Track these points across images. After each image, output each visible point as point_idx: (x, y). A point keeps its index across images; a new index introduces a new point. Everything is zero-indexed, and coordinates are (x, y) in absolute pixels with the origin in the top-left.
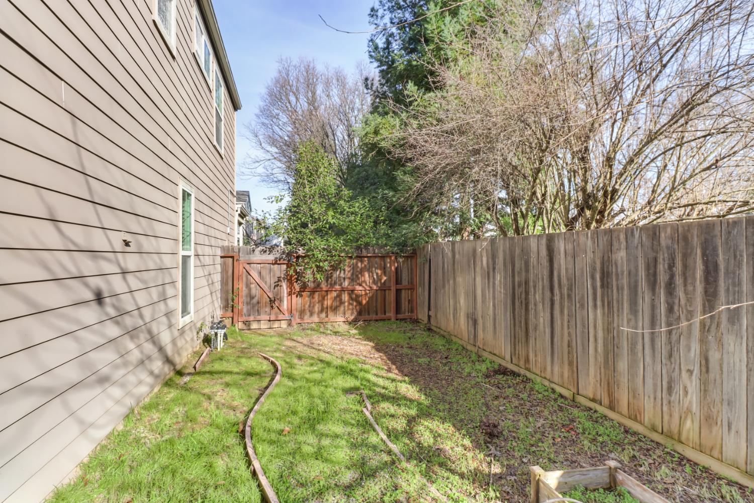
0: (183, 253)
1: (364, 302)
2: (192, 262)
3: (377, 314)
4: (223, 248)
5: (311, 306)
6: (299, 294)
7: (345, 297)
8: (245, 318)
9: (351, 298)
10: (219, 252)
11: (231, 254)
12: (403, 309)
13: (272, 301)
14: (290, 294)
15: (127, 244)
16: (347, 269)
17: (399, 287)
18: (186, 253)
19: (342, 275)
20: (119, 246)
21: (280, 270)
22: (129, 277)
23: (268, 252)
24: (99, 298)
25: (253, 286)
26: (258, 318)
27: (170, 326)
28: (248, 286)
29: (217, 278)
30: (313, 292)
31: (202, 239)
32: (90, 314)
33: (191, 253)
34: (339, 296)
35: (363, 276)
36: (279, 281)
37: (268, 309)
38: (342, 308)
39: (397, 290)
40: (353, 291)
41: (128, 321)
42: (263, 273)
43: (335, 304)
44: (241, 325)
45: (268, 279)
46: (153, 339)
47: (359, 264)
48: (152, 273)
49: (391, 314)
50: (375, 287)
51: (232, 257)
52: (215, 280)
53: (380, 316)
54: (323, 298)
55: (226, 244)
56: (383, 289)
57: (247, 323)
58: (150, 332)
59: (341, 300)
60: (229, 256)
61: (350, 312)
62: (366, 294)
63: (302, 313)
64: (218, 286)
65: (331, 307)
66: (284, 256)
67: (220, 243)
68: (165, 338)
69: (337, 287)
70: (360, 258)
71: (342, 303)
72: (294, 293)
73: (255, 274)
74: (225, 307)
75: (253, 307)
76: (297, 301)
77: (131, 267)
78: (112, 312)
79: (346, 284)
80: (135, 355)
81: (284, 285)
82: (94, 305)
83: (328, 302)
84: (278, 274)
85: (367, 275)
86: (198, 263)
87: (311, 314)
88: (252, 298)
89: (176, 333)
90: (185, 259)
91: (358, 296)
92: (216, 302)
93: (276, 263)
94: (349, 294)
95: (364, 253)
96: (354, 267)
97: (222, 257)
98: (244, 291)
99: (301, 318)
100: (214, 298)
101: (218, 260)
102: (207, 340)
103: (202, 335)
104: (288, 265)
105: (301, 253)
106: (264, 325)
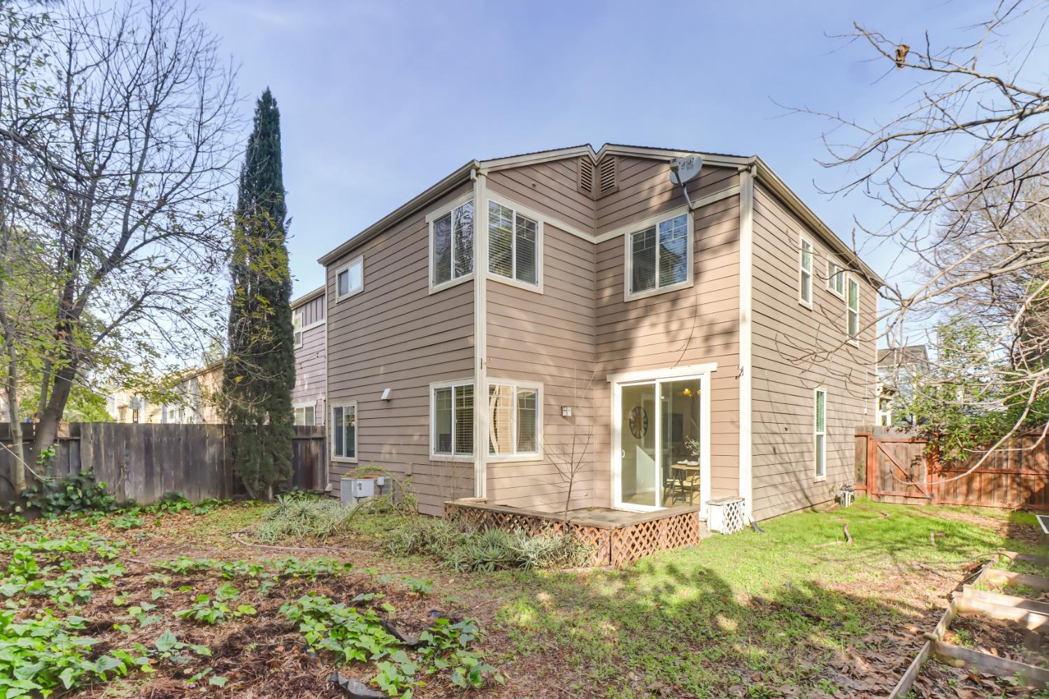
0: (816, 433)
1: (1037, 488)
2: (825, 439)
4: (857, 428)
6: (942, 473)
7: (1007, 481)
8: (878, 492)
9: (1015, 482)
10: (853, 432)
11: (864, 433)
13: (909, 478)
14: (930, 473)
15: (786, 429)
18: (820, 433)
20: (782, 431)
21: (921, 448)
22: (786, 445)
23: (904, 431)
24: (776, 454)
25: (887, 463)
26: (894, 493)
27: (808, 478)
28: (881, 462)
29: (851, 454)
30: (959, 472)
31: (831, 423)
32: (772, 459)
33: (824, 433)
34: (994, 478)
36: (917, 459)
37: (903, 486)
38: (1001, 493)
40: (1019, 474)
41: (787, 467)
42: (899, 451)
43: (987, 486)
44: (874, 497)
45: (904, 457)
46: (798, 481)
48: (798, 445)
51: (866, 436)
54: (972, 479)
55: (862, 424)
57: (881, 496)
58: (796, 476)
59: (997, 482)
60: (864, 435)
61: (1013, 497)
62: (1040, 480)
63: (945, 493)
64: (851, 461)
65: (985, 490)
66: (923, 435)
67: (855, 424)
68: (805, 484)
71: (997, 486)
72: (935, 473)
73: (889, 452)
74: (859, 479)
76: (940, 481)
77: (788, 441)
78: (780, 461)
79: (1007, 466)
80: (790, 486)
81: (924, 463)
82: (774, 456)
83: (980, 484)
84: (916, 453)
86: (830, 441)
87: (957, 495)
88: (886, 474)
89: (812, 484)
90: (819, 437)
91: (1026, 481)
92: (848, 474)
93: (913, 442)
94: (1013, 478)
97: (856, 436)
98: (877, 467)
99: (944, 499)
100: (847, 470)
101: (852, 439)
102: (837, 500)
103: (833, 495)
104: (928, 444)
105: (944, 431)
106: (899, 500)
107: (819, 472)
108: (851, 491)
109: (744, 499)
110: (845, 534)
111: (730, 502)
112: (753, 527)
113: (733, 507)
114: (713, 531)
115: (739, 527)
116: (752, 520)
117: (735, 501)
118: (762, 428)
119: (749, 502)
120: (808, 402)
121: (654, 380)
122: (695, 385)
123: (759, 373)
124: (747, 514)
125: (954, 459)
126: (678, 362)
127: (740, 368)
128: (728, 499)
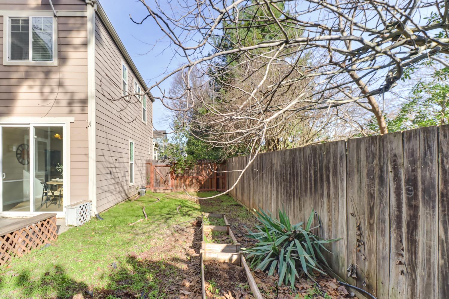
0: (130, 162)
1: (203, 183)
2: (134, 165)
3: (208, 188)
4: (146, 160)
5: (181, 184)
6: (176, 179)
7: (194, 181)
8: (154, 188)
9: (197, 181)
10: (145, 162)
11: (149, 163)
12: (220, 186)
13: (165, 182)
14: (172, 179)
15: (116, 160)
16: (195, 169)
17: (218, 177)
18: (132, 162)
19: (193, 171)
20: (114, 160)
21: (168, 169)
22: (117, 169)
23: (163, 162)
24: (111, 173)
25: (157, 175)
26: (160, 188)
27: (127, 185)
28: (155, 175)
29: (144, 172)
30: (181, 178)
31: (137, 158)
32: (109, 176)
33: (133, 162)
34: (192, 180)
35: (202, 172)
36: (167, 173)
37: (163, 185)
38: (193, 185)
39: (217, 178)
40: (198, 178)
41: (117, 180)
42: (161, 170)
43: (190, 184)
44: (153, 190)
45: (163, 173)
46: (122, 187)
47: (201, 167)
48: (122, 168)
49: (214, 188)
50: (207, 177)
52: (143, 172)
53: (210, 189)
54: (185, 181)
55: (148, 159)
56: (211, 178)
57: (155, 190)
58: (121, 185)
59: (193, 182)
61: (196, 187)
62: (203, 180)
63: (177, 187)
64: (144, 175)
65: (189, 185)
66: (169, 164)
67: (145, 158)
68: (126, 188)
69: (191, 176)
70: (201, 164)
71: (193, 183)
72: (174, 179)
73: (158, 171)
74: (148, 183)
75: (158, 184)
76: (175, 182)
77: (117, 166)
78: (113, 177)
79: (195, 175)
80: (118, 189)
81: (170, 175)
82: (110, 174)
83: (187, 183)
84: (167, 171)
85: (204, 172)
86: (136, 166)
87: (180, 187)
88: (157, 180)
89: (129, 188)
90: (131, 164)
91: (200, 181)
92: (143, 181)
93: (166, 166)
94: (196, 180)
95: (203, 162)
96: (198, 168)
98: (154, 177)
99: (176, 189)
100: (143, 179)
101: (145, 165)
102: (139, 193)
103: (138, 191)
104: (171, 167)
105: (176, 162)
106: (162, 191)
107: (131, 181)
108: (145, 189)
109: (91, 201)
110: (144, 214)
111: (82, 205)
112: (98, 217)
113: (84, 208)
114: (70, 226)
115: (88, 219)
116: (96, 213)
117: (85, 204)
118: (102, 159)
119: (94, 203)
120: (126, 147)
121: (29, 124)
122: (60, 130)
123: (100, 127)
124: (93, 211)
125: (179, 173)
126: (47, 114)
127: (89, 122)
128: (81, 202)
